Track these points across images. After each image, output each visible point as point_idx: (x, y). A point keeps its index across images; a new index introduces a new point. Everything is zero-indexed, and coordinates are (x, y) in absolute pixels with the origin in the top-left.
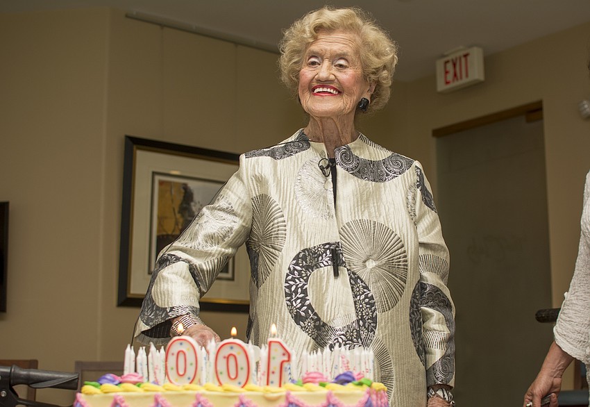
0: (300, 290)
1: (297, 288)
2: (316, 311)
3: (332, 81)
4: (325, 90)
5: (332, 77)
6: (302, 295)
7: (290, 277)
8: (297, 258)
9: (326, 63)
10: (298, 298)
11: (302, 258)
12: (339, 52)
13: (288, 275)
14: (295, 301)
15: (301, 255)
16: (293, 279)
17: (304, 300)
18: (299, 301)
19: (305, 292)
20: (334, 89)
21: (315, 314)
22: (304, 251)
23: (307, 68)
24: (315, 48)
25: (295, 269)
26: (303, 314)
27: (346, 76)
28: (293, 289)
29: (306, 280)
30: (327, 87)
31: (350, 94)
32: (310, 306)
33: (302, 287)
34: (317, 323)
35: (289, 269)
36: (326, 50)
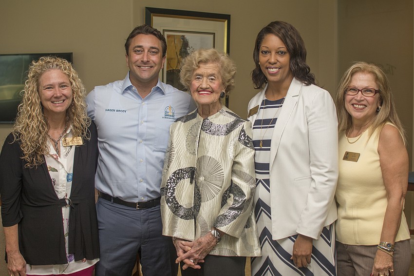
0: (172, 188)
1: (171, 187)
2: (177, 200)
3: (208, 88)
4: (205, 92)
5: (208, 86)
6: (172, 191)
7: (169, 181)
8: (175, 173)
9: (205, 79)
10: (170, 192)
11: (177, 174)
12: (211, 73)
13: (168, 180)
14: (169, 193)
15: (177, 172)
16: (170, 183)
17: (172, 193)
18: (170, 193)
19: (174, 190)
20: (210, 91)
21: (176, 201)
22: (179, 170)
23: (195, 81)
24: (199, 71)
25: (172, 178)
26: (170, 200)
27: (215, 85)
28: (169, 187)
29: (176, 185)
30: (206, 91)
31: (217, 93)
32: (174, 197)
33: (173, 187)
34: (176, 205)
35: (170, 177)
36: (204, 73)
